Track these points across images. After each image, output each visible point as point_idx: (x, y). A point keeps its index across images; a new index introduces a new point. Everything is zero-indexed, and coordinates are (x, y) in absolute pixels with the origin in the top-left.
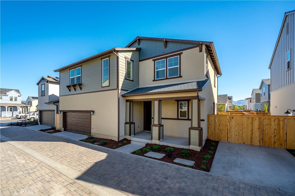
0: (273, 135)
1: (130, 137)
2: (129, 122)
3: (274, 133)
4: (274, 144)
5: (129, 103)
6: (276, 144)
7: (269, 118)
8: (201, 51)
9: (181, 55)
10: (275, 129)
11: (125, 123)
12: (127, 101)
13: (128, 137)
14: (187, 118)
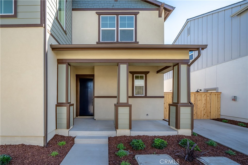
0: (203, 109)
1: (68, 130)
2: (64, 101)
3: (204, 107)
4: (203, 116)
5: (64, 66)
6: (205, 116)
7: (200, 94)
8: (160, 16)
9: (137, 15)
10: (204, 104)
11: (57, 106)
12: (60, 62)
13: (64, 132)
14: (144, 95)
